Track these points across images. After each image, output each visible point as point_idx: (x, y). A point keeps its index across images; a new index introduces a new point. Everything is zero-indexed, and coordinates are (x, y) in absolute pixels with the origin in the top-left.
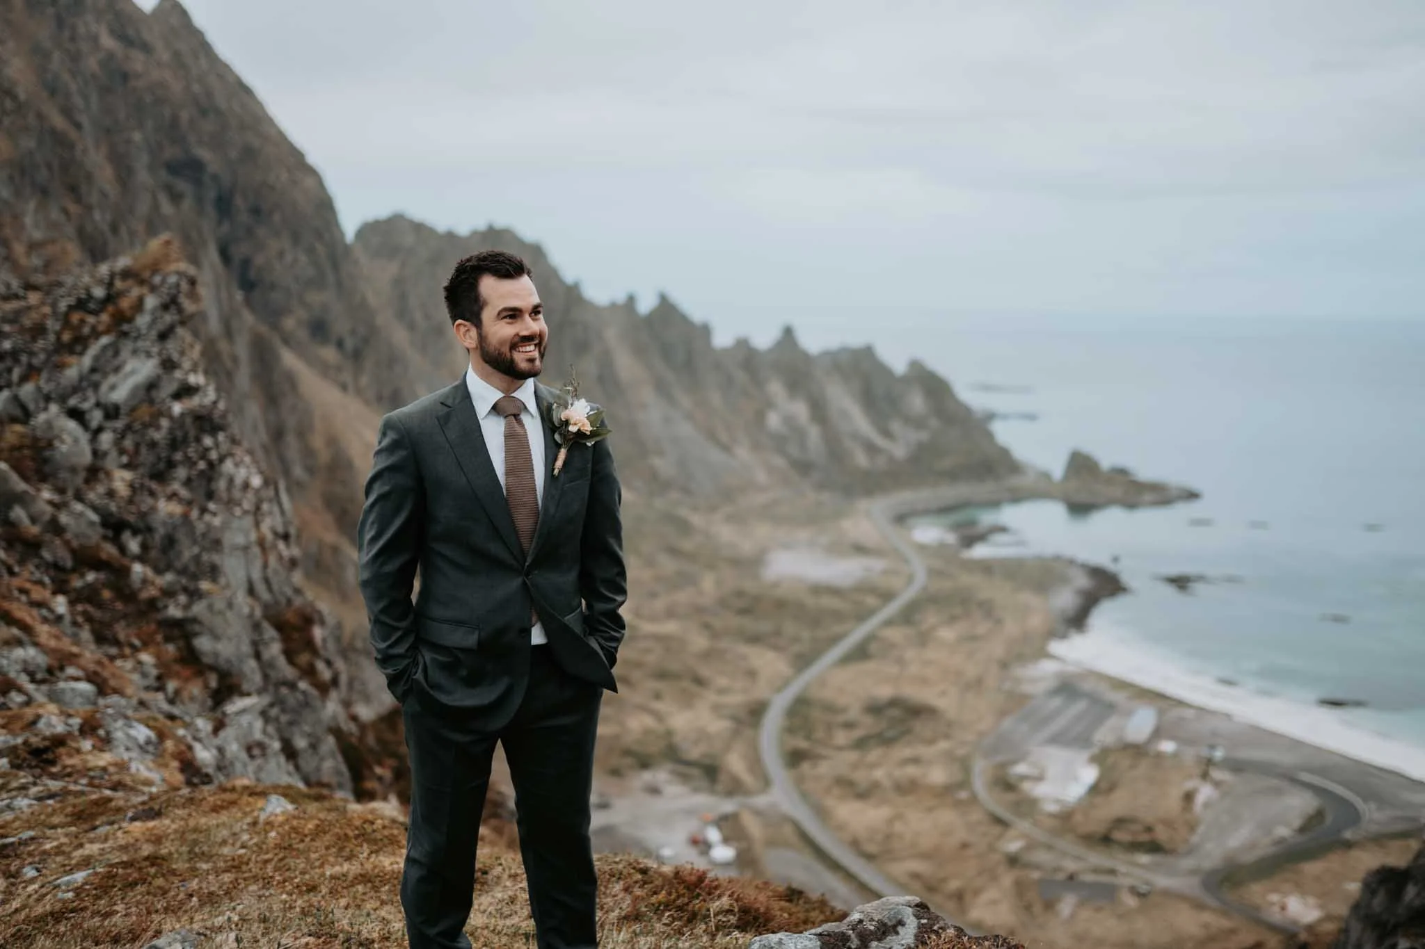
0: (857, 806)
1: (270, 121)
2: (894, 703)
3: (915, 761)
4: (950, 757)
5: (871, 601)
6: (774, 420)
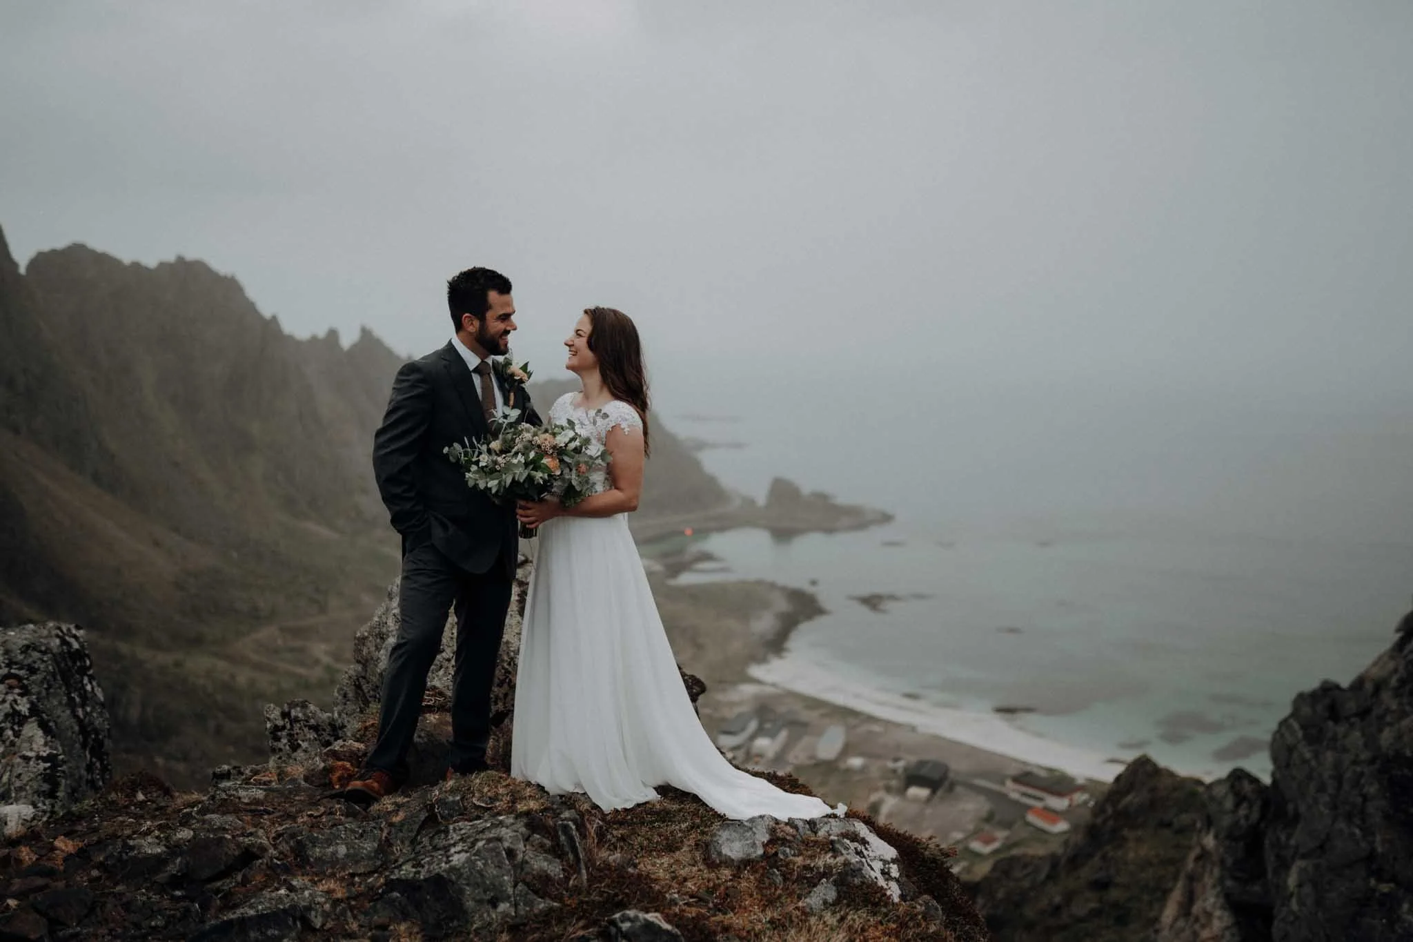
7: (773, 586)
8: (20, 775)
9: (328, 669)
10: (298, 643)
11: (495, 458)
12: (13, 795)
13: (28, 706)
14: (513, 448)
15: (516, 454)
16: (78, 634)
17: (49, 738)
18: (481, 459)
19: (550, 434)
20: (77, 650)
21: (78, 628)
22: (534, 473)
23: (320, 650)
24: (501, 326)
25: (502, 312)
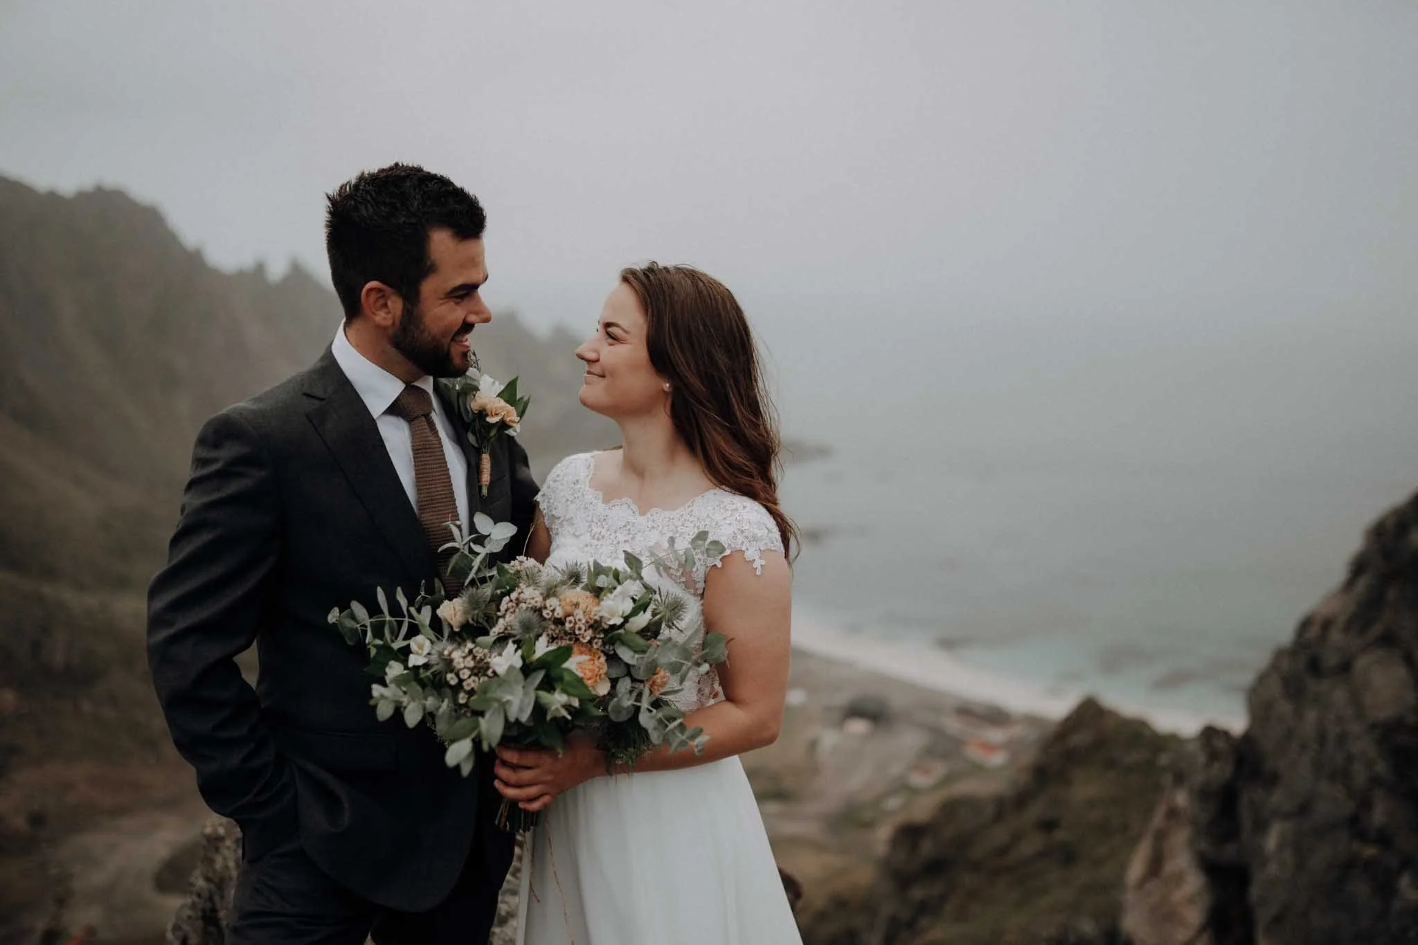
11: (447, 648)
14: (493, 625)
15: (502, 640)
18: (414, 647)
19: (586, 588)
22: (545, 696)
24: (455, 314)
25: (459, 281)
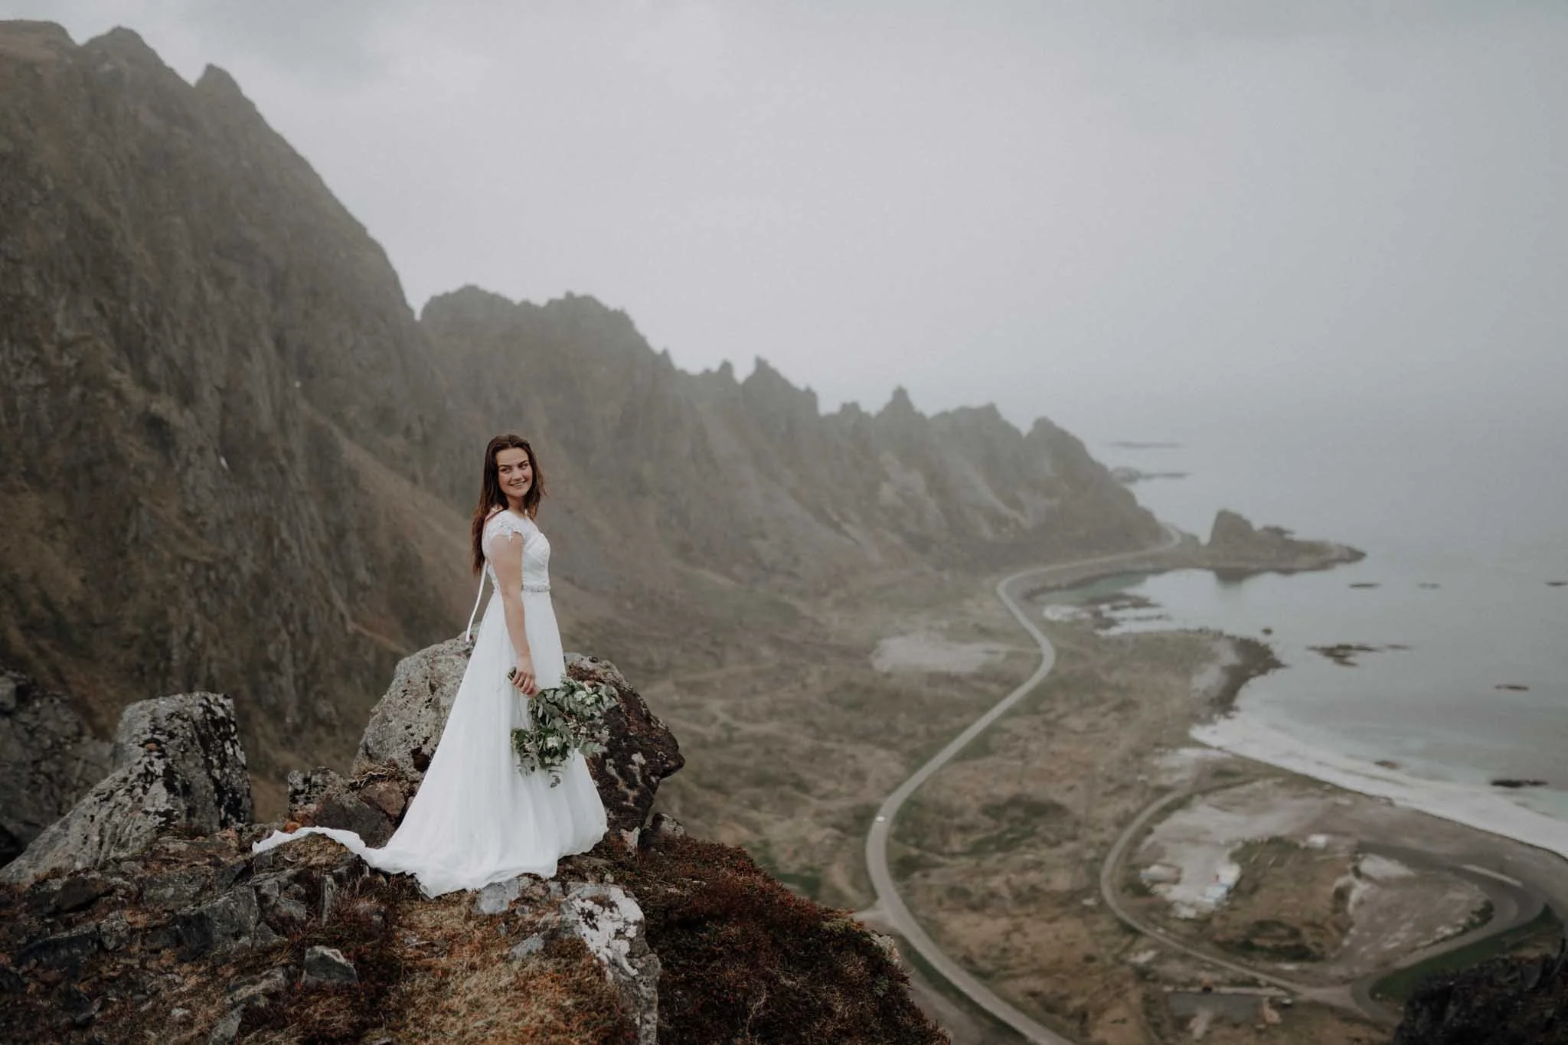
0: (973, 918)
1: (328, 194)
2: (1015, 801)
3: (1038, 865)
4: (1076, 859)
5: (994, 688)
6: (887, 493)
7: (1219, 635)
8: (140, 827)
9: (725, 726)
10: (693, 699)
12: (130, 845)
13: (164, 767)
16: (225, 703)
17: (172, 796)
20: (222, 718)
21: (226, 697)
23: (715, 706)
